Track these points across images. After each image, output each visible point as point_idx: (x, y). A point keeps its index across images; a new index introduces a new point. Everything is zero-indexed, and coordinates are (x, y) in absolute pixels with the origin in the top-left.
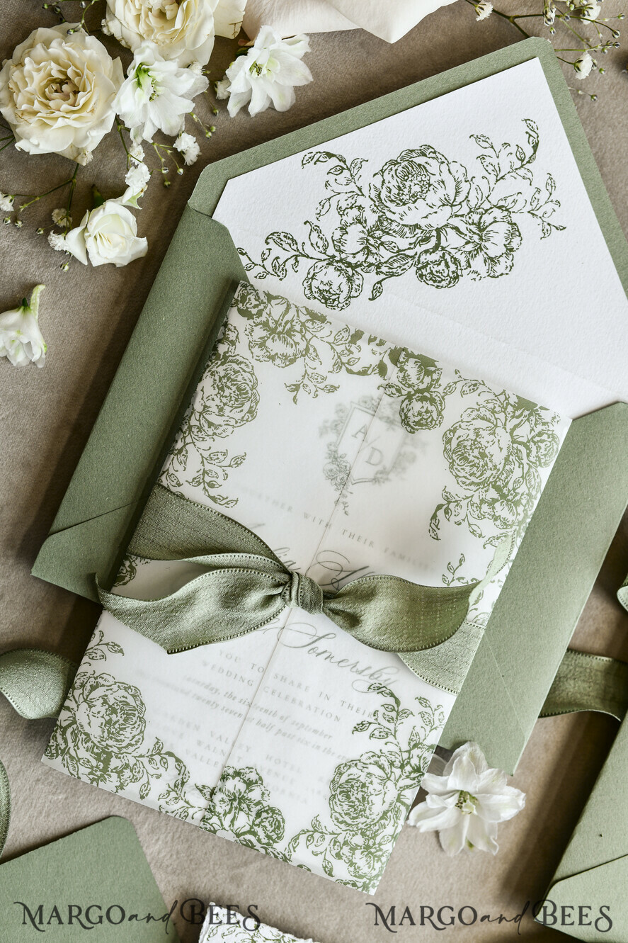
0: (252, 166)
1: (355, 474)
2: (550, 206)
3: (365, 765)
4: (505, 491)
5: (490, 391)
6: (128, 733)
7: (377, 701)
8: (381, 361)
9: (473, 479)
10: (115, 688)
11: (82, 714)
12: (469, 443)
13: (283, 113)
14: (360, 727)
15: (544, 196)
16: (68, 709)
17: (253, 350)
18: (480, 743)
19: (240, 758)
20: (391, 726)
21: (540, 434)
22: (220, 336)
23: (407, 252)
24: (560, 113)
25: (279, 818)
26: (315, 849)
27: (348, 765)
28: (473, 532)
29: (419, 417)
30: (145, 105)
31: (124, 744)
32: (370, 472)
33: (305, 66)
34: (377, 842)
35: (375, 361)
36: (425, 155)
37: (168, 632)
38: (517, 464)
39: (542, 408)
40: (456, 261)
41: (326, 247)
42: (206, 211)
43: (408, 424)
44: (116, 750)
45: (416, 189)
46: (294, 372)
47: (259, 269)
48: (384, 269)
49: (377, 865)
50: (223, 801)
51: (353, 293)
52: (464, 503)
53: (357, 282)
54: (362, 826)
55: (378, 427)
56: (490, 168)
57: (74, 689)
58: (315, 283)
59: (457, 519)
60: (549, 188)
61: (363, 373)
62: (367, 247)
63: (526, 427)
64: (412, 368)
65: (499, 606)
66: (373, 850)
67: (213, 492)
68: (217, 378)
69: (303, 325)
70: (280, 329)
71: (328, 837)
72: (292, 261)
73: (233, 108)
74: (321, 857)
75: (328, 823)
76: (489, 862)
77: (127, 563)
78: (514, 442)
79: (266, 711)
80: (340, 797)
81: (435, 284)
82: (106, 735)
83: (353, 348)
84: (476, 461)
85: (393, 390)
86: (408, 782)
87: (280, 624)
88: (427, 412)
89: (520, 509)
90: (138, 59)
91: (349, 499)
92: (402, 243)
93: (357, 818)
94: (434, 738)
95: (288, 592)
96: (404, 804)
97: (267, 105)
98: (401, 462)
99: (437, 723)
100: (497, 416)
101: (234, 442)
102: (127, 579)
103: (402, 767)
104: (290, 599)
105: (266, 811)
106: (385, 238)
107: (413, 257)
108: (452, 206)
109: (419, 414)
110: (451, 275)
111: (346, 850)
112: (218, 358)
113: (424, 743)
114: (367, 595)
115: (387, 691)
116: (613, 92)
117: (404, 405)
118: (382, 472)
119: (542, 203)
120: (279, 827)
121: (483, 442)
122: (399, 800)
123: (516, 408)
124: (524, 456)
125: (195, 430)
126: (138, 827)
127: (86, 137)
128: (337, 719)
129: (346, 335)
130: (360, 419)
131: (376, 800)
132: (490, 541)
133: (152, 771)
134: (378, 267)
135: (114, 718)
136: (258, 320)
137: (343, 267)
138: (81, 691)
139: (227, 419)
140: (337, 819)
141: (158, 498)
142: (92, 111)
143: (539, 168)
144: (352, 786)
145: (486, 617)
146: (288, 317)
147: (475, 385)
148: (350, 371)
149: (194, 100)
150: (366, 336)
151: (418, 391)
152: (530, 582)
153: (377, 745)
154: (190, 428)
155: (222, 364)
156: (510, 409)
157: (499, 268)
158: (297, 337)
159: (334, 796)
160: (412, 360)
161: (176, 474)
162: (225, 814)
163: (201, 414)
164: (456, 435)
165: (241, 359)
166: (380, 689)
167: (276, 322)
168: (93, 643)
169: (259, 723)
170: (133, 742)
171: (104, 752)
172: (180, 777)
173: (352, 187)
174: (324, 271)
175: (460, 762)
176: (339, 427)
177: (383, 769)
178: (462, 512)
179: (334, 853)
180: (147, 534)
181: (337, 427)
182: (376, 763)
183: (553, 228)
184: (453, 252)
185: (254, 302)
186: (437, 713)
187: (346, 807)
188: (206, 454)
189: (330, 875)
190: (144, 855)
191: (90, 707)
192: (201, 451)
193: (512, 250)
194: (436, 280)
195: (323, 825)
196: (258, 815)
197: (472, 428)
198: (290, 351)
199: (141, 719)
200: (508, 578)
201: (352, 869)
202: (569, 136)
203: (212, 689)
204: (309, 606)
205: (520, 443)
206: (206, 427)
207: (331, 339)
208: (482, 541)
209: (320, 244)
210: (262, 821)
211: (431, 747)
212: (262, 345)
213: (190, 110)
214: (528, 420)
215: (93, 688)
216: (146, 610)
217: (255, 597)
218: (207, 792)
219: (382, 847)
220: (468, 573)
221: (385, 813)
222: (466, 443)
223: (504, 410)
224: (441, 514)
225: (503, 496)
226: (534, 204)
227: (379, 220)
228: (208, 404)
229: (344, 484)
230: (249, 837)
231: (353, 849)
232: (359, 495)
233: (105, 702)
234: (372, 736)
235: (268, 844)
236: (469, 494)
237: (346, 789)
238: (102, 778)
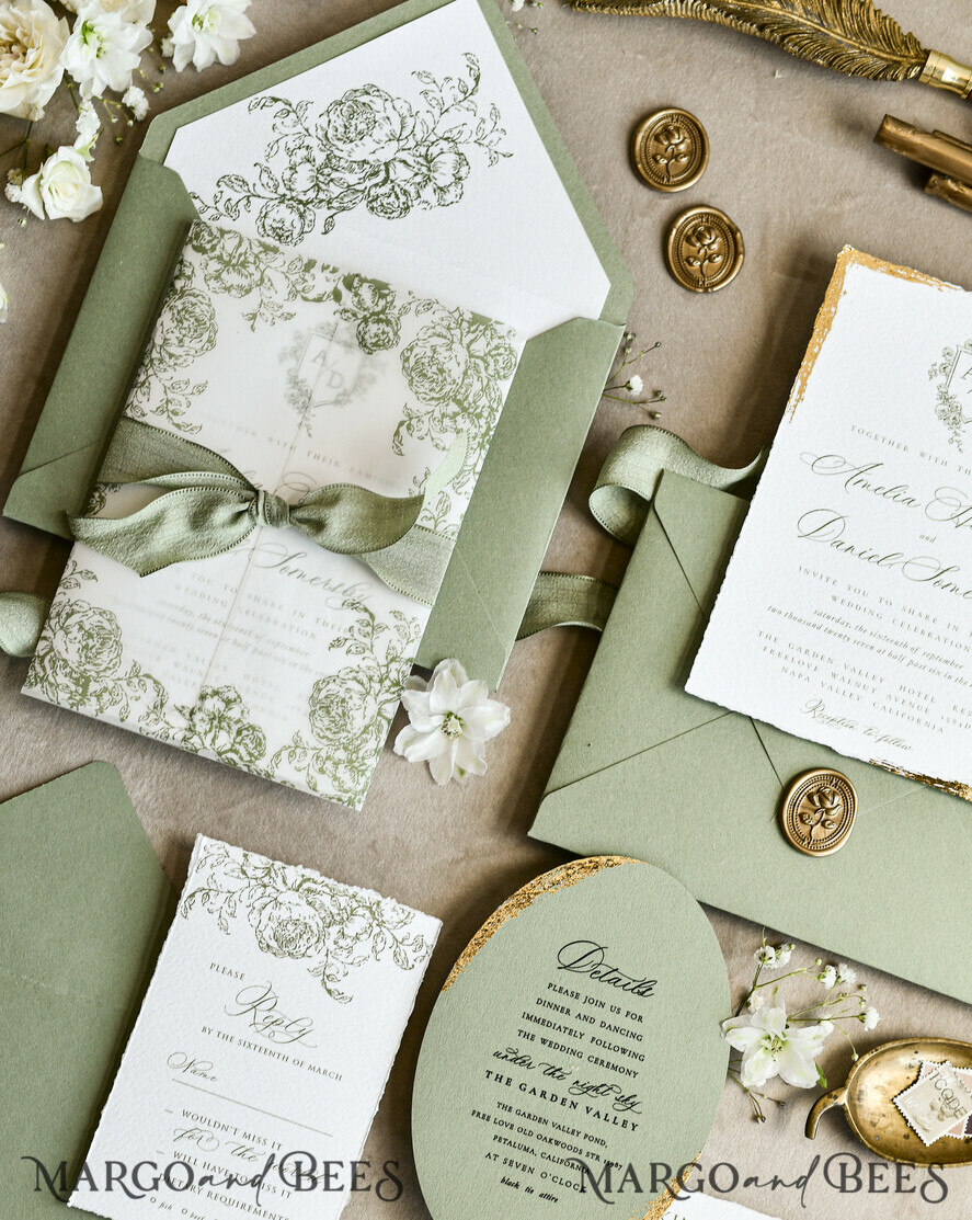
0: (199, 114)
1: (316, 398)
2: (495, 135)
3: (344, 681)
4: (466, 404)
5: (444, 309)
6: (104, 658)
7: (352, 617)
8: (336, 288)
9: (433, 394)
10: (90, 613)
11: (59, 641)
12: (427, 360)
13: (229, 67)
14: (337, 643)
15: (489, 125)
16: (45, 638)
17: (209, 283)
18: (460, 660)
19: (217, 678)
20: (367, 641)
21: (497, 348)
22: (176, 272)
23: (357, 187)
24: (500, 46)
25: (260, 735)
26: (298, 765)
27: (327, 681)
28: (437, 446)
29: (376, 339)
30: (92, 62)
31: (102, 668)
32: (331, 395)
33: (247, 20)
34: (360, 755)
35: (329, 288)
36: (369, 94)
37: (140, 555)
38: (476, 378)
39: (497, 322)
40: (405, 193)
41: (276, 187)
42: (157, 158)
43: (365, 346)
44: (94, 674)
45: (362, 127)
46: (251, 302)
47: (212, 212)
48: (335, 204)
49: (362, 780)
50: (203, 720)
51: (306, 229)
52: (426, 418)
53: (309, 218)
54: (345, 741)
55: (336, 351)
56: (434, 103)
57: (50, 619)
58: (268, 222)
59: (420, 434)
60: (494, 117)
61: (319, 300)
62: (317, 185)
63: (483, 341)
64: (366, 293)
65: (468, 518)
66: (356, 764)
67: (176, 420)
68: (175, 311)
69: (256, 256)
70: (234, 261)
71: (311, 753)
72: (245, 201)
73: (179, 64)
74: (304, 772)
75: (309, 739)
76: (483, 793)
77: (97, 495)
78: (471, 356)
79: (241, 631)
80: (320, 712)
81: (387, 215)
82: (83, 659)
83: (307, 276)
84: (435, 377)
85: (349, 315)
86: (389, 696)
87: (251, 546)
88: (383, 333)
89: (482, 421)
90: (83, 15)
91: (312, 422)
92: (352, 179)
93: (338, 732)
94: (411, 651)
95: (254, 507)
96: (384, 717)
97: (213, 60)
98: (361, 383)
99: (413, 636)
100: (453, 332)
101: (196, 371)
102: (97, 509)
103: (381, 681)
104: (258, 514)
105: (247, 729)
106: (335, 175)
107: (363, 191)
108: (398, 140)
109: (376, 335)
110: (402, 206)
112: (176, 294)
113: (402, 656)
114: (333, 502)
115: (362, 607)
116: (556, 26)
117: (361, 328)
118: (343, 394)
119: (487, 132)
120: (260, 744)
121: (441, 359)
122: (379, 714)
123: (471, 324)
124: (483, 370)
125: (156, 362)
126: (121, 771)
127: (38, 91)
128: (313, 636)
129: (299, 264)
130: (318, 344)
131: (358, 715)
133: (130, 694)
134: (329, 202)
135: (91, 643)
136: (213, 255)
137: (295, 204)
138: (57, 620)
139: (187, 349)
140: (318, 735)
141: (124, 428)
142: (42, 66)
143: (482, 100)
144: (332, 702)
145: (456, 529)
146: (242, 250)
147: (429, 304)
148: (305, 299)
149: (139, 55)
150: (319, 265)
151: (373, 314)
152: (500, 498)
153: (354, 661)
154: (152, 360)
155: (180, 298)
156: (465, 325)
157: (449, 197)
158: (252, 269)
159: (314, 712)
160: (366, 285)
161: (140, 405)
162: (206, 733)
163: (161, 347)
164: (414, 353)
165: (198, 292)
166: (354, 605)
167: (230, 255)
168: (67, 573)
169: (235, 642)
170: (111, 665)
171: (82, 676)
172: (160, 698)
173: (299, 128)
174: (276, 210)
175: (441, 677)
176: (298, 353)
177: (362, 684)
178: (425, 427)
179: (317, 768)
180: (116, 462)
181: (296, 353)
182: (355, 678)
183: (501, 156)
184: (402, 184)
185: (208, 238)
186: (412, 626)
187: (327, 723)
188: (168, 384)
189: (314, 789)
190: (129, 799)
191: (67, 634)
192: (163, 382)
193: (460, 179)
194: (386, 211)
195: (304, 740)
196: (239, 732)
197: (428, 345)
198: (245, 282)
199: (117, 643)
200: (476, 490)
201: (336, 783)
202: (510, 67)
203: (186, 612)
204: (273, 520)
205: (477, 357)
206: (167, 359)
207: (285, 269)
208: (447, 454)
209: (271, 184)
210: (243, 739)
211: (410, 660)
212: (218, 278)
213: (136, 66)
214: (484, 334)
215: (69, 616)
216: (117, 535)
217: (222, 514)
218: (187, 712)
219: (365, 761)
221: (367, 727)
222: (423, 360)
223: (459, 326)
224: (403, 430)
225: (464, 410)
226: (480, 134)
227: (327, 158)
228: (167, 337)
229: (306, 407)
230: (231, 755)
231: (336, 764)
232: (321, 417)
233: (81, 628)
234: (348, 651)
235: (250, 761)
236: (430, 409)
237: (325, 704)
238: (81, 702)
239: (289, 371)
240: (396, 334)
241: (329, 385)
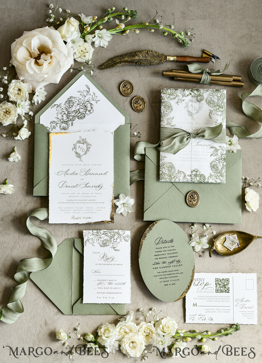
1: (193, 113)
3: (215, 161)
4: (220, 106)
6: (173, 171)
7: (212, 150)
9: (213, 106)
10: (167, 164)
14: (211, 155)
16: (161, 170)
19: (193, 168)
20: (217, 153)
21: (222, 94)
22: (161, 99)
26: (212, 179)
27: (212, 162)
28: (217, 115)
32: (195, 112)
34: (222, 173)
35: (189, 93)
37: (173, 151)
38: (220, 101)
39: (220, 90)
43: (198, 101)
44: (172, 174)
46: (176, 100)
50: (193, 176)
52: (214, 111)
54: (219, 172)
55: (194, 104)
59: (213, 114)
61: (188, 96)
63: (219, 94)
66: (222, 175)
67: (171, 125)
68: (164, 106)
69: (174, 92)
70: (171, 94)
71: (214, 176)
74: (214, 180)
75: (213, 173)
77: (161, 142)
78: (218, 97)
79: (194, 158)
82: (169, 172)
84: (213, 103)
85: (194, 97)
86: (224, 161)
87: (191, 143)
88: (201, 98)
89: (224, 108)
91: (194, 117)
93: (217, 171)
98: (200, 108)
99: (224, 150)
101: (171, 115)
103: (221, 159)
104: (191, 137)
109: (200, 99)
111: (218, 177)
112: (163, 103)
113: (223, 154)
114: (204, 131)
115: (214, 147)
117: (197, 98)
118: (197, 111)
120: (204, 177)
121: (213, 99)
122: (223, 165)
124: (220, 99)
125: (163, 116)
128: (207, 155)
129: (182, 90)
130: (190, 104)
131: (219, 167)
132: (221, 115)
133: (179, 176)
135: (169, 169)
136: (167, 94)
138: (162, 167)
139: (168, 112)
141: (162, 130)
145: (225, 128)
147: (207, 90)
148: (185, 96)
150: (186, 90)
151: (198, 95)
153: (215, 157)
156: (215, 92)
158: (174, 94)
159: (212, 169)
160: (195, 90)
161: (163, 124)
162: (194, 178)
163: (163, 113)
164: (208, 100)
165: (166, 101)
166: (212, 147)
168: (161, 158)
169: (194, 161)
171: (170, 175)
172: (184, 175)
178: (214, 112)
179: (216, 178)
180: (162, 136)
181: (187, 106)
182: (217, 160)
185: (165, 91)
186: (224, 148)
187: (215, 170)
188: (167, 119)
189: (216, 182)
191: (164, 169)
196: (200, 176)
197: (210, 98)
198: (174, 97)
199: (174, 167)
200: (226, 120)
201: (220, 180)
203: (183, 158)
204: (194, 137)
206: (165, 115)
207: (180, 92)
208: (219, 116)
212: (169, 98)
215: (164, 165)
217: (185, 139)
218: (190, 176)
220: (219, 122)
221: (222, 168)
222: (210, 100)
228: (164, 111)
229: (192, 115)
230: (200, 181)
231: (219, 176)
232: (195, 116)
233: (167, 167)
235: (204, 181)
236: (214, 109)
237: (213, 167)
238: (171, 180)
239: (187, 110)
240: (203, 97)
241: (195, 110)
